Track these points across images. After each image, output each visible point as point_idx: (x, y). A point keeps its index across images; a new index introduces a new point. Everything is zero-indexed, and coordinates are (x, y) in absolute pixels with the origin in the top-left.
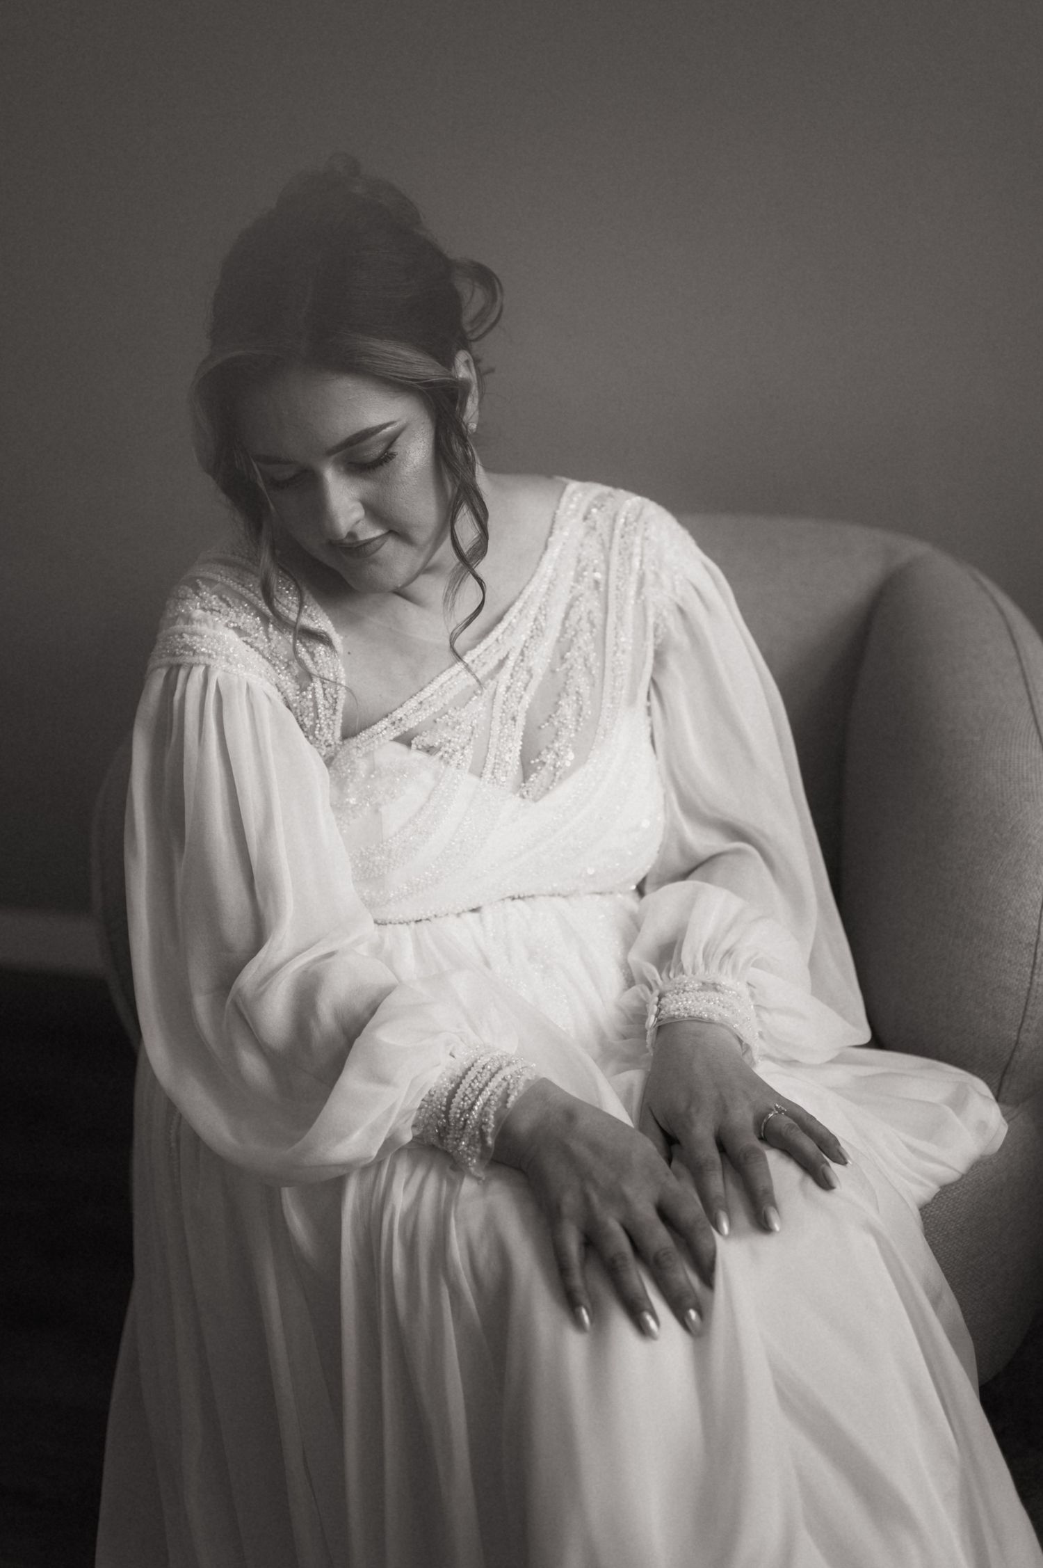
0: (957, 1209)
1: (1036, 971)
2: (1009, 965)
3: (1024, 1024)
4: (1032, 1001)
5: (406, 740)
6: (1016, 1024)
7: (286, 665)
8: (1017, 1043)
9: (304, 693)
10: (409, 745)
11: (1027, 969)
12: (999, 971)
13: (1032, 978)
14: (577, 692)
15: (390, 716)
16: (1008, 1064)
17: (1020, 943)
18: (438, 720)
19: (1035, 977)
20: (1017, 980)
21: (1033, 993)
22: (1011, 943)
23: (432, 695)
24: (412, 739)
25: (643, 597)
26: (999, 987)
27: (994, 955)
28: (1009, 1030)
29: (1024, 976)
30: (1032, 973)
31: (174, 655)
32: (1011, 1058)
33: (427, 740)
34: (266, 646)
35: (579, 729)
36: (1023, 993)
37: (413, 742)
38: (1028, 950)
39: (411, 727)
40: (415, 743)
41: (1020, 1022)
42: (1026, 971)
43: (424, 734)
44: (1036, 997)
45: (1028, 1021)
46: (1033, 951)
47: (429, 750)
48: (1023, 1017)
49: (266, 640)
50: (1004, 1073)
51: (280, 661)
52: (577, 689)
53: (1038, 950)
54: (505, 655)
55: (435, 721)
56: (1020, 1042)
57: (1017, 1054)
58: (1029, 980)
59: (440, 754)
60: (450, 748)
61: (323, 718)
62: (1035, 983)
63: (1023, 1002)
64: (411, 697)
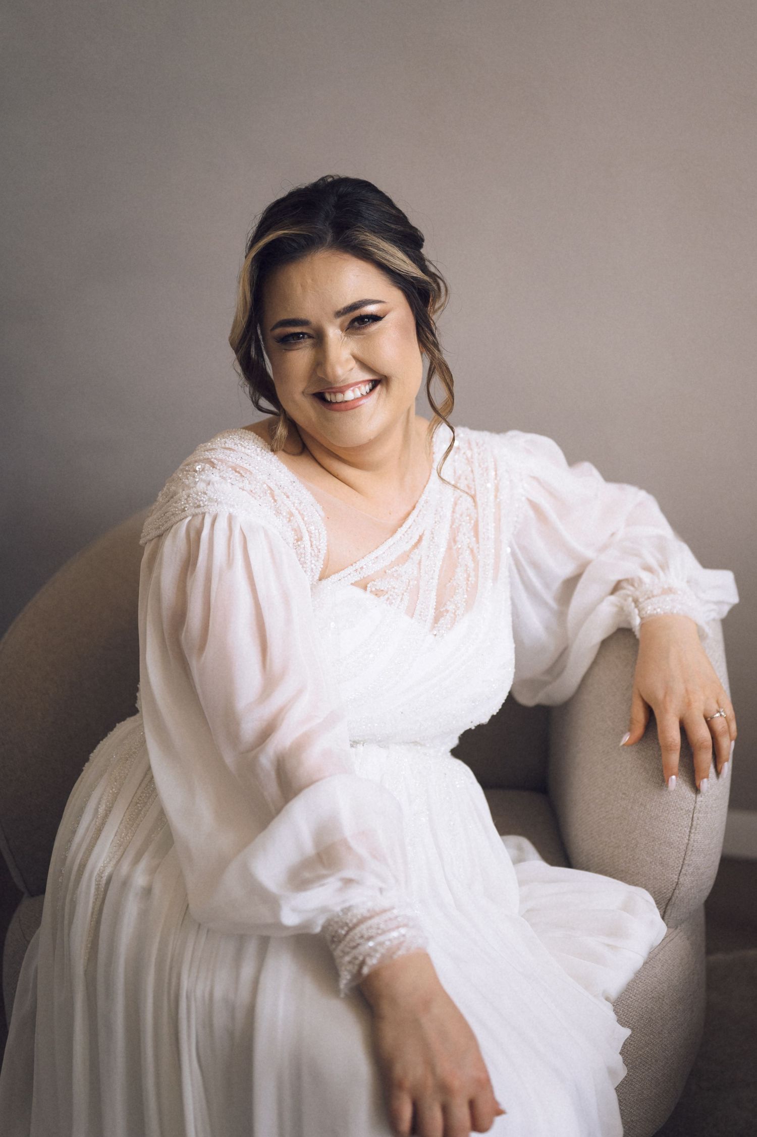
0: (630, 1013)
1: (693, 831)
2: (672, 826)
3: (683, 870)
4: (689, 853)
5: (363, 585)
6: (677, 869)
7: (288, 520)
8: (677, 884)
9: (299, 543)
10: (365, 588)
11: (686, 829)
12: (665, 830)
13: (689, 836)
14: (466, 565)
15: (354, 565)
16: (670, 899)
17: (682, 809)
18: (387, 571)
19: (692, 835)
20: (679, 837)
21: (690, 847)
22: (674, 810)
23: (384, 553)
24: (368, 584)
25: (498, 500)
26: (665, 842)
27: (662, 819)
28: (672, 874)
29: (684, 835)
30: (690, 832)
31: (199, 506)
32: (673, 894)
33: (380, 585)
34: (273, 505)
35: (469, 589)
36: (683, 847)
37: (369, 585)
38: (687, 815)
39: (369, 574)
40: (370, 587)
41: (680, 868)
42: (685, 831)
43: (377, 580)
44: (692, 850)
45: (685, 868)
46: (691, 816)
47: (378, 593)
48: (682, 865)
49: (273, 501)
50: (667, 905)
51: (283, 517)
52: (466, 563)
53: (695, 815)
54: (422, 532)
55: (385, 572)
56: (679, 883)
57: (677, 891)
58: (687, 838)
59: (386, 596)
60: (394, 592)
61: (309, 563)
62: (692, 840)
63: (683, 854)
64: (370, 553)
